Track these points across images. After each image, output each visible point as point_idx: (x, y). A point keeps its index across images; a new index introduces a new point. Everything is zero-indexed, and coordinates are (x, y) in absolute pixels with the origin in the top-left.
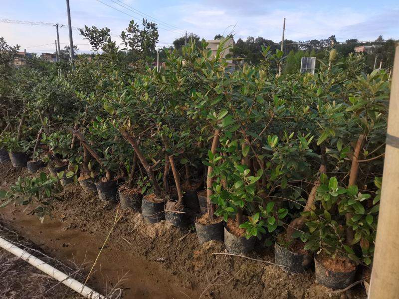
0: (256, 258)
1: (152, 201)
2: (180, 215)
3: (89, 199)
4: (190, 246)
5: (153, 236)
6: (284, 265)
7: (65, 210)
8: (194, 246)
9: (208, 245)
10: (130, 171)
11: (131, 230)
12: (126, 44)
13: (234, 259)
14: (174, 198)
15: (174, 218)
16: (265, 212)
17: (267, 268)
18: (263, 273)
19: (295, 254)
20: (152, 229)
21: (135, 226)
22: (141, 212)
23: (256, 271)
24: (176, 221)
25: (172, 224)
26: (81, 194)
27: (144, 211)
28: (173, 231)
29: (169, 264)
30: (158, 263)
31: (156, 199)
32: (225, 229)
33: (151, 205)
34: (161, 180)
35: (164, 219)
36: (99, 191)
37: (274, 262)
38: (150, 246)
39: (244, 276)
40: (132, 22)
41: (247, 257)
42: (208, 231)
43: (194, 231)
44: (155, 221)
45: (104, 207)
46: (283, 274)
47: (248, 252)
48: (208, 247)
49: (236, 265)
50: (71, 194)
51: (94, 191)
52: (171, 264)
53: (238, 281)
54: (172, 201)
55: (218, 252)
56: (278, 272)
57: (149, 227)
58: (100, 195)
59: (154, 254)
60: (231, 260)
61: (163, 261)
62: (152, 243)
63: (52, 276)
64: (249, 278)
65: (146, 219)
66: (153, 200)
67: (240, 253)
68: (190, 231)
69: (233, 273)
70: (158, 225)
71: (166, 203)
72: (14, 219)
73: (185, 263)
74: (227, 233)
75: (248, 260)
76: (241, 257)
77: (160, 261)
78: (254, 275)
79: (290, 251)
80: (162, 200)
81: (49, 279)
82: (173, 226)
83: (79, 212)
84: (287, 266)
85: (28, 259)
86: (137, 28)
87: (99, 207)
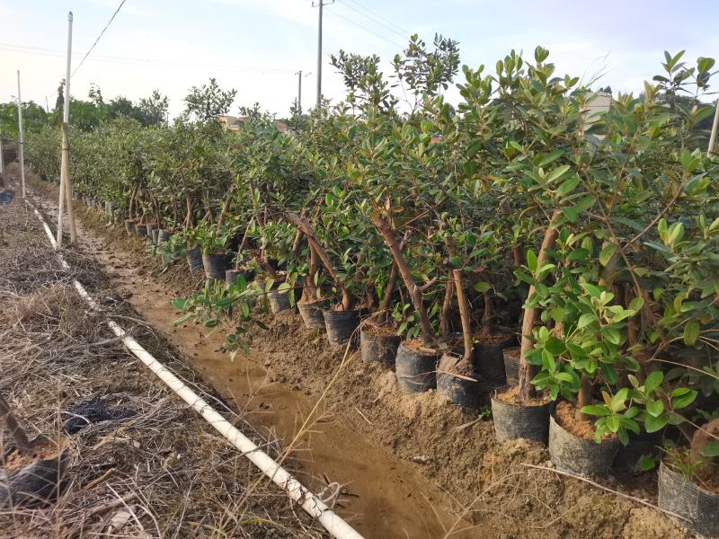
0: (614, 487)
1: (415, 350)
2: (464, 383)
3: (312, 337)
4: (478, 444)
5: (411, 415)
6: (678, 513)
7: (273, 352)
8: (485, 445)
9: (514, 446)
10: (383, 294)
11: (374, 399)
12: (401, 76)
13: (567, 482)
14: (457, 351)
15: (453, 387)
16: (642, 389)
17: (637, 512)
18: (627, 521)
19: (707, 493)
20: (411, 402)
21: (381, 394)
22: (394, 370)
23: (611, 512)
24: (456, 393)
25: (448, 398)
26: (300, 329)
27: (399, 368)
28: (449, 410)
29: (434, 470)
30: (415, 465)
31: (423, 349)
32: (552, 419)
33: (414, 358)
34: (436, 316)
35: (434, 387)
36: (328, 326)
37: (656, 504)
38: (405, 432)
39: (584, 518)
40: (414, 38)
41: (594, 484)
42: (517, 418)
43: (489, 418)
44: (417, 389)
45: (333, 353)
46: (676, 531)
47: (599, 474)
48: (513, 450)
49: (569, 494)
50: (285, 327)
51: (320, 326)
52: (437, 470)
53: (569, 526)
54: (452, 355)
55: (533, 463)
56: (663, 524)
57: (405, 397)
58: (330, 334)
59: (408, 447)
60: (560, 484)
61: (424, 463)
62: (407, 427)
63: (233, 442)
64: (593, 526)
65: (402, 383)
66: (418, 349)
67: (580, 472)
68: (480, 416)
69: (560, 508)
70: (421, 397)
71: (440, 357)
72: (196, 355)
73: (465, 474)
74: (554, 427)
75: (595, 488)
76: (580, 481)
77: (419, 462)
78: (605, 521)
79: (695, 485)
80: (434, 351)
81: (229, 447)
82: (448, 403)
83: (294, 359)
84: (685, 516)
85: (202, 411)
86: (422, 48)
87: (325, 354)
